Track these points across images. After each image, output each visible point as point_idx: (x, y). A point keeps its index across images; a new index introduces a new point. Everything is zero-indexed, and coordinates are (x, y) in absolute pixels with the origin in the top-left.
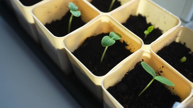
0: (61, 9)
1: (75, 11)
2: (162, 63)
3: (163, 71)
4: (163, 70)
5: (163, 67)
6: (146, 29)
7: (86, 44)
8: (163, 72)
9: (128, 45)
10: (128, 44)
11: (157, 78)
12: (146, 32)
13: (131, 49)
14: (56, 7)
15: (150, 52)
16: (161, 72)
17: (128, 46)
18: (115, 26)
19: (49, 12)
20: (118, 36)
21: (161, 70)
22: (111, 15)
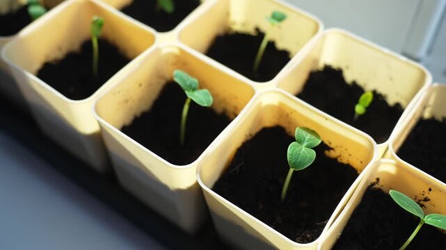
0: (150, 85)
1: (194, 90)
2: (427, 182)
3: (430, 197)
4: (430, 195)
5: (430, 190)
6: (356, 102)
7: (240, 164)
8: (429, 200)
9: (332, 149)
10: (332, 146)
11: (429, 219)
12: (359, 109)
13: (340, 156)
14: (140, 85)
15: (393, 162)
16: (426, 200)
17: (332, 151)
18: (295, 111)
19: (127, 101)
20: (313, 137)
21: (425, 196)
22: (278, 87)
